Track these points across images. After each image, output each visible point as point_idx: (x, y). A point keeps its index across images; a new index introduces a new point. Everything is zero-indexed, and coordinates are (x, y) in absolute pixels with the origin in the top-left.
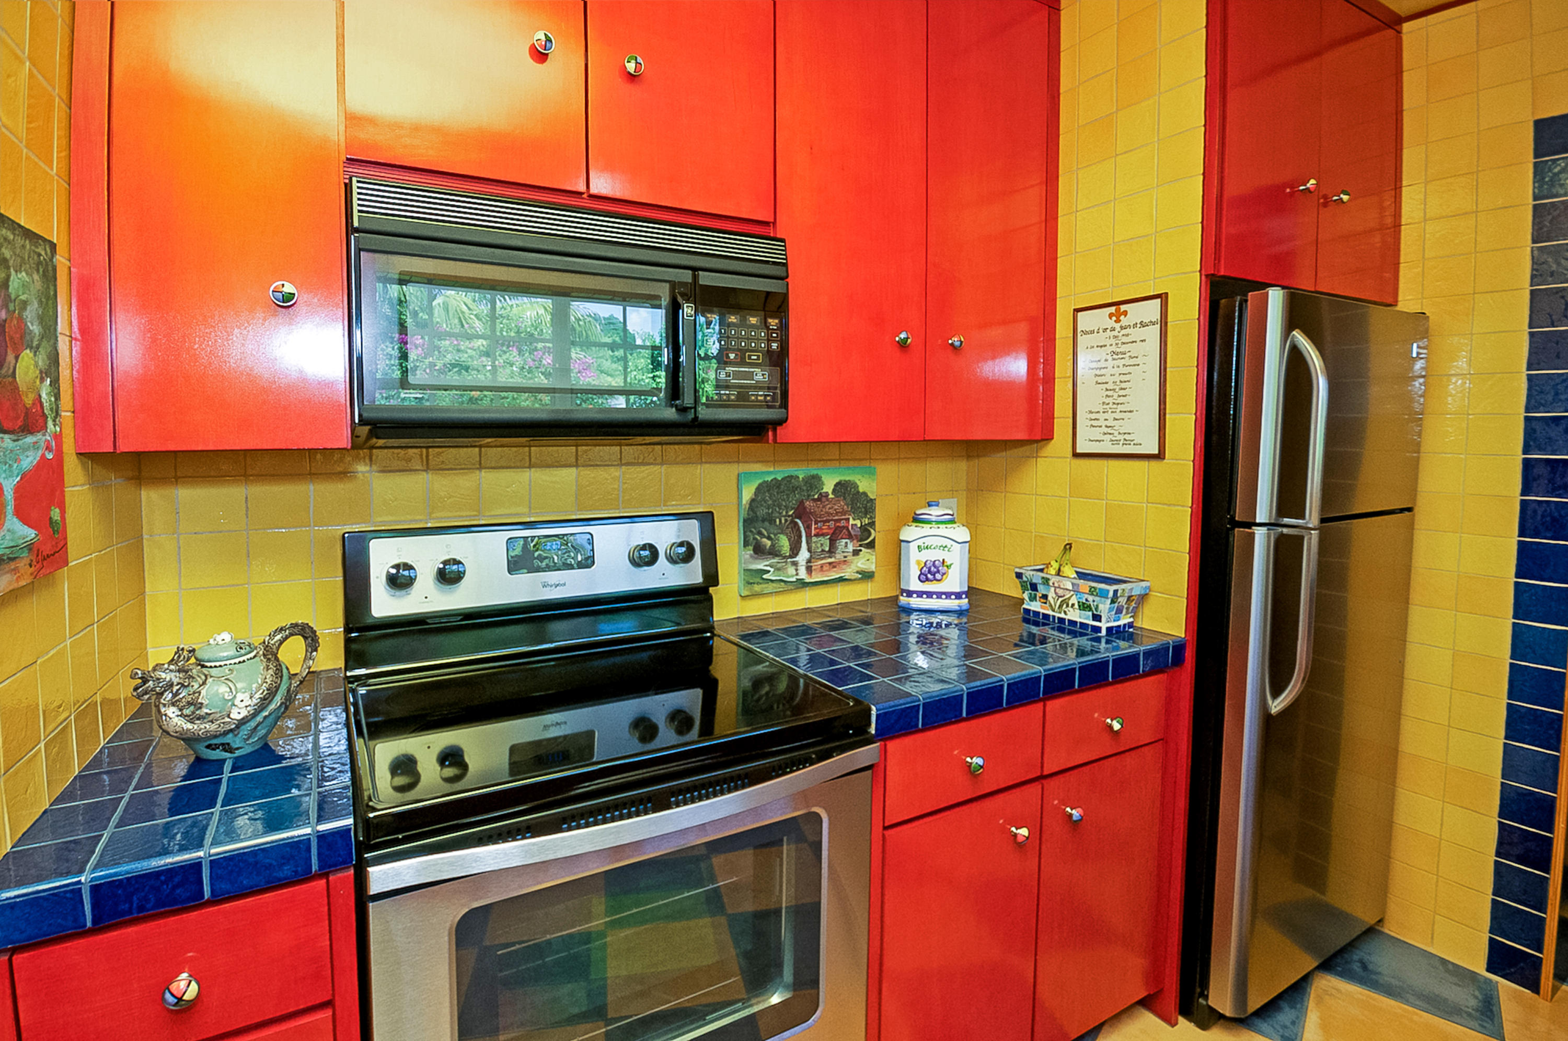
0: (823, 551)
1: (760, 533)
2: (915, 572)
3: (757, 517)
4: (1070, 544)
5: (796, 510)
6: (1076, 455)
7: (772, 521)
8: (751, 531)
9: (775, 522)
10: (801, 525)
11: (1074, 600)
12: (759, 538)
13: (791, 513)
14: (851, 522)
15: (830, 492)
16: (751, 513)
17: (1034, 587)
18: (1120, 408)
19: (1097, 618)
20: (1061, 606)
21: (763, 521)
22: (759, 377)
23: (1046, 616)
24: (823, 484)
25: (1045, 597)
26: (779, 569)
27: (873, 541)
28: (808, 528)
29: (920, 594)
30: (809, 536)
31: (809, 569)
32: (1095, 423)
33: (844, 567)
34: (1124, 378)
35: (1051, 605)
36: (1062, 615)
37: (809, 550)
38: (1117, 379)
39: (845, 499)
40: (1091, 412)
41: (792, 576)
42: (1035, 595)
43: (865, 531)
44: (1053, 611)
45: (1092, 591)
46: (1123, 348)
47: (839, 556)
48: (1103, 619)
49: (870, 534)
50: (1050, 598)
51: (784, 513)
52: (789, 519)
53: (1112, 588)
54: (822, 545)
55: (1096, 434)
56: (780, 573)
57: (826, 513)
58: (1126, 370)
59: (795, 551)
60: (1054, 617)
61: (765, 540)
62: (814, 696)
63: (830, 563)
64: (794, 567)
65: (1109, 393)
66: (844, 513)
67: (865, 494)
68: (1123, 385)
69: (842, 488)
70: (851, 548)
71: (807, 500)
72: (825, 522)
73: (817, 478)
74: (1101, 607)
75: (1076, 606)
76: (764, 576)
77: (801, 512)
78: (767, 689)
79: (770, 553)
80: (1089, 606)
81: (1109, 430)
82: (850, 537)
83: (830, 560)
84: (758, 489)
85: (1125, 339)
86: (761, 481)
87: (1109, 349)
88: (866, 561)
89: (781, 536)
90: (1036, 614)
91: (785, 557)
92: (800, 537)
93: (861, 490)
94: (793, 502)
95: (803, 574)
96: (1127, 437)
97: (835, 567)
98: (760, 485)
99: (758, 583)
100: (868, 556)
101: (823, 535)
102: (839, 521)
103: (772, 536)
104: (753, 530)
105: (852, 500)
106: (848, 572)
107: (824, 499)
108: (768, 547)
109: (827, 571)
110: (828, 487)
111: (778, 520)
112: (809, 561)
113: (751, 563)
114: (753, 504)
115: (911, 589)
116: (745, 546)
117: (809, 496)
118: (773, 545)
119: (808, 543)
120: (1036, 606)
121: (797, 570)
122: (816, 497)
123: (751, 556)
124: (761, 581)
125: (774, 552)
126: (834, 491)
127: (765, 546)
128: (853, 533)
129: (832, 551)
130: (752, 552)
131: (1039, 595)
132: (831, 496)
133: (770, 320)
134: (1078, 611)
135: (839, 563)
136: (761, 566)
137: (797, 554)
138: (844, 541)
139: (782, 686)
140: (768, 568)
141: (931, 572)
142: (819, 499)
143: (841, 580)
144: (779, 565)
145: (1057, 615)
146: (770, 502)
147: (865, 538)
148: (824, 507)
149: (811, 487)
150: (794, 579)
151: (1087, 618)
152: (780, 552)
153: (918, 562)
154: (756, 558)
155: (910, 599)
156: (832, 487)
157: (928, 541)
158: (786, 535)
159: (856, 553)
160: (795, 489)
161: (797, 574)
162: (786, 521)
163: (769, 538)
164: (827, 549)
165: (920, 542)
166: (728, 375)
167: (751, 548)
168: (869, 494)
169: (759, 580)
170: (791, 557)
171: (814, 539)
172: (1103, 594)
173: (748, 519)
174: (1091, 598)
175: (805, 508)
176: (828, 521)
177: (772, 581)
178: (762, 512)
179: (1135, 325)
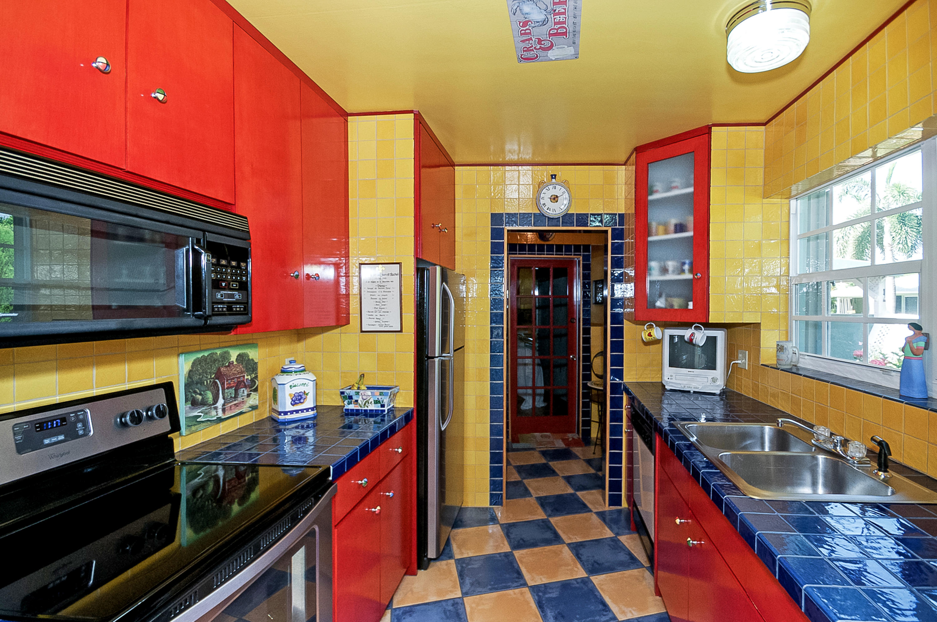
0: (231, 397)
1: (195, 392)
2: (289, 401)
3: (193, 381)
4: (363, 374)
5: (216, 374)
6: (362, 332)
7: (202, 383)
8: (190, 392)
9: (204, 383)
10: (219, 383)
11: (372, 400)
12: (194, 395)
13: (213, 376)
14: (246, 377)
15: (234, 360)
16: (190, 380)
17: (350, 397)
18: (383, 310)
19: (383, 406)
20: (365, 404)
21: (197, 383)
22: (237, 297)
23: (357, 410)
24: (231, 356)
25: (357, 401)
26: (206, 414)
27: (257, 387)
28: (223, 384)
29: (292, 412)
30: (223, 389)
31: (224, 410)
32: (371, 317)
33: (242, 405)
34: (384, 297)
35: (360, 405)
36: (366, 408)
37: (224, 398)
38: (381, 297)
39: (242, 364)
40: (369, 312)
41: (214, 417)
42: (351, 401)
43: (253, 381)
44: (361, 407)
45: (381, 394)
46: (383, 284)
47: (240, 399)
48: (386, 406)
49: (255, 383)
50: (359, 402)
51: (209, 377)
52: (212, 380)
53: (389, 391)
54: (230, 394)
55: (372, 322)
56: (208, 415)
57: (233, 373)
58: (385, 294)
59: (216, 400)
60: (362, 410)
61: (198, 396)
62: (228, 490)
63: (235, 404)
64: (215, 411)
65: (377, 303)
66: (242, 372)
67: (252, 360)
68: (384, 300)
69: (241, 357)
70: (246, 393)
71: (222, 367)
72: (231, 379)
73: (228, 353)
74: (385, 401)
75: (373, 402)
76: (198, 420)
77: (219, 375)
78: (201, 492)
79: (201, 404)
80: (379, 402)
81: (378, 320)
82: (245, 387)
83: (236, 402)
84: (194, 364)
85: (384, 280)
86: (195, 358)
87: (377, 284)
88: (254, 400)
89: (208, 392)
90: (352, 410)
91: (210, 405)
92: (218, 391)
93: (250, 358)
94: (214, 369)
95: (220, 414)
96: (386, 323)
97: (237, 406)
98: (195, 361)
99: (194, 425)
100: (255, 397)
101: (231, 387)
102: (240, 377)
103: (202, 393)
104: (191, 390)
105: (246, 364)
106: (245, 408)
107: (231, 365)
108: (200, 400)
109: (234, 409)
110: (233, 358)
111: (205, 382)
112: (224, 405)
113: (190, 412)
114: (191, 373)
115: (287, 410)
116: (186, 402)
117: (223, 364)
118: (203, 399)
119: (223, 394)
120: (352, 407)
121: (217, 412)
122: (227, 364)
123: (190, 408)
124: (196, 423)
125: (203, 403)
126: (237, 359)
127: (198, 400)
128: (247, 384)
129: (236, 397)
130: (190, 405)
131: (353, 400)
132: (235, 363)
133: (242, 264)
134: (373, 405)
135: (240, 403)
136: (196, 414)
137: (217, 402)
138: (242, 389)
139: (211, 487)
140: (200, 414)
141: (298, 399)
142: (229, 366)
143: (241, 413)
144: (207, 411)
145: (363, 409)
146: (201, 371)
147: (253, 387)
148: (231, 370)
149: (224, 359)
150: (215, 418)
151: (378, 407)
152: (207, 401)
153: (290, 395)
154: (193, 409)
155: (286, 416)
156: (236, 357)
157: (295, 382)
158: (211, 391)
159: (249, 395)
160: (215, 360)
161: (217, 415)
162: (210, 381)
163: (200, 394)
164: (233, 396)
165: (291, 384)
166: (222, 296)
167: (190, 402)
168: (255, 360)
169: (194, 423)
170: (213, 404)
171: (226, 391)
172: (386, 394)
173: (188, 384)
174: (380, 397)
175: (221, 372)
176: (233, 379)
177: (203, 422)
178: (196, 378)
179: (388, 275)
